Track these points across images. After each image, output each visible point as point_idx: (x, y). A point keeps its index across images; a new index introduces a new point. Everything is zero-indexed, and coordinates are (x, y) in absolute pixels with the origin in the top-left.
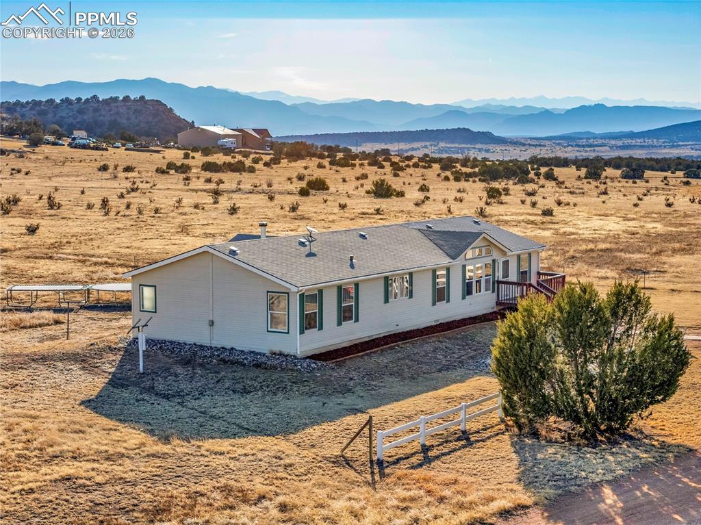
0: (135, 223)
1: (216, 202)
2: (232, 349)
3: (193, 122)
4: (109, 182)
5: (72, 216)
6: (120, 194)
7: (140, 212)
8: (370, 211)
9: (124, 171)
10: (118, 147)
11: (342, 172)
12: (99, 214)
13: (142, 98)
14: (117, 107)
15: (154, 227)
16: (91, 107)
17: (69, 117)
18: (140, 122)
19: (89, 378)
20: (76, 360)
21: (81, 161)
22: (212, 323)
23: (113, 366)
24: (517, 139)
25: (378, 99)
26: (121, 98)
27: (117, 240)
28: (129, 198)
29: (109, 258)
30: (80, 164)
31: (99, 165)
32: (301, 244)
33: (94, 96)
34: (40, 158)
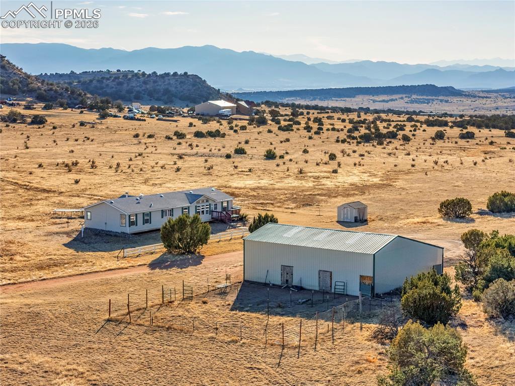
0: (126, 177)
1: (176, 164)
2: (111, 231)
5: (100, 173)
6: (130, 158)
7: (133, 171)
9: (147, 138)
10: (153, 118)
11: (279, 136)
12: (113, 171)
13: (186, 73)
14: (169, 80)
15: (134, 180)
16: (152, 79)
17: (138, 86)
18: (184, 89)
20: (66, 234)
21: (126, 130)
22: (106, 223)
23: (76, 235)
25: (375, 60)
26: (172, 73)
27: (112, 187)
28: (134, 161)
29: (101, 197)
30: (125, 132)
31: (134, 133)
32: (137, 199)
33: (154, 72)
34: (104, 127)
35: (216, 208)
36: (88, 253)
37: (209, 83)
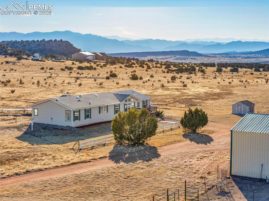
0: (47, 89)
1: (76, 82)
2: (57, 125)
3: (80, 49)
4: (43, 74)
5: (27, 87)
6: (44, 79)
7: (49, 85)
8: (126, 85)
9: (49, 70)
10: (49, 60)
11: (128, 69)
12: (36, 86)
13: (61, 40)
14: (52, 43)
15: (52, 91)
16: (43, 43)
17: (34, 47)
18: (61, 49)
19: (19, 132)
20: (16, 128)
21: (35, 66)
22: (52, 119)
23: (26, 129)
24: (206, 54)
25: (154, 39)
26: (53, 40)
27: (39, 95)
28: (48, 80)
29: (34, 101)
30: (35, 67)
31: (41, 67)
32: (77, 98)
33: (44, 39)
34: (21, 64)
35: (138, 106)
36: (43, 146)
37: (74, 45)
